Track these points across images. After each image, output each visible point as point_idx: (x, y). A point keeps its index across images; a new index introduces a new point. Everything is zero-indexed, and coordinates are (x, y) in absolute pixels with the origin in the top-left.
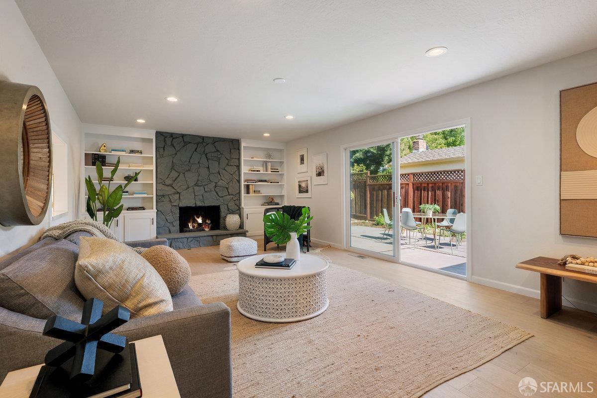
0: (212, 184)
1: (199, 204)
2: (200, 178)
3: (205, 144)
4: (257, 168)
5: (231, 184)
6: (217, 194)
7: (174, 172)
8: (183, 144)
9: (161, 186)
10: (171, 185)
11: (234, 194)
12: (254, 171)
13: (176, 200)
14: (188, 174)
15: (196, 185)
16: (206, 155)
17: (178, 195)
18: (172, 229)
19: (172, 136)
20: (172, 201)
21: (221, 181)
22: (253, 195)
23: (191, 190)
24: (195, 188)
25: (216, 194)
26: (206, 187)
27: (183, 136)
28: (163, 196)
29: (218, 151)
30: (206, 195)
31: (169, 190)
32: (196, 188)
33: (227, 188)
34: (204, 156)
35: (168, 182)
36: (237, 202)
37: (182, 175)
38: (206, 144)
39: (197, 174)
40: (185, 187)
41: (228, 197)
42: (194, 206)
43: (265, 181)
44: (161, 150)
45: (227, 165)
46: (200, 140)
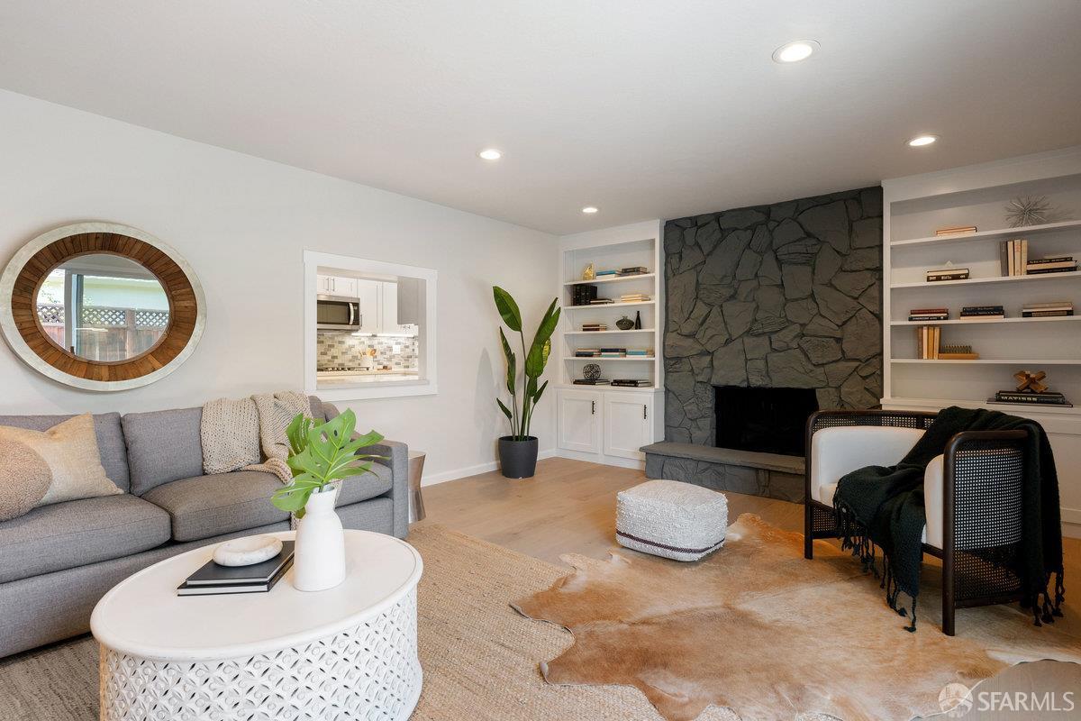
0: (791, 327)
1: (756, 381)
2: (760, 315)
3: (772, 225)
4: (954, 267)
5: (850, 327)
6: (806, 355)
7: (700, 304)
8: (717, 235)
9: (673, 337)
10: (692, 336)
11: (863, 356)
12: (939, 278)
13: (703, 370)
14: (729, 308)
15: (749, 332)
16: (775, 252)
17: (708, 358)
18: (697, 434)
19: (696, 222)
20: (696, 371)
21: (818, 320)
22: (936, 361)
23: (737, 345)
24: (746, 340)
25: (802, 357)
26: (774, 337)
27: (718, 217)
28: (678, 359)
29: (809, 235)
30: (774, 358)
31: (689, 346)
32: (749, 341)
33: (839, 340)
34: (769, 258)
35: (687, 329)
36: (871, 383)
37: (716, 310)
38: (774, 224)
39: (754, 305)
40: (723, 339)
41: (842, 365)
42: (744, 385)
43: (998, 311)
44: (675, 260)
45: (841, 270)
46: (761, 217)
